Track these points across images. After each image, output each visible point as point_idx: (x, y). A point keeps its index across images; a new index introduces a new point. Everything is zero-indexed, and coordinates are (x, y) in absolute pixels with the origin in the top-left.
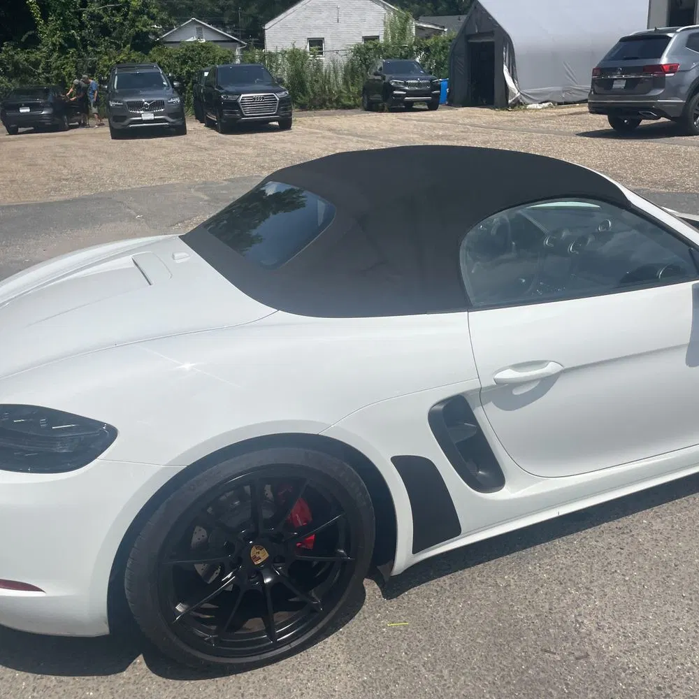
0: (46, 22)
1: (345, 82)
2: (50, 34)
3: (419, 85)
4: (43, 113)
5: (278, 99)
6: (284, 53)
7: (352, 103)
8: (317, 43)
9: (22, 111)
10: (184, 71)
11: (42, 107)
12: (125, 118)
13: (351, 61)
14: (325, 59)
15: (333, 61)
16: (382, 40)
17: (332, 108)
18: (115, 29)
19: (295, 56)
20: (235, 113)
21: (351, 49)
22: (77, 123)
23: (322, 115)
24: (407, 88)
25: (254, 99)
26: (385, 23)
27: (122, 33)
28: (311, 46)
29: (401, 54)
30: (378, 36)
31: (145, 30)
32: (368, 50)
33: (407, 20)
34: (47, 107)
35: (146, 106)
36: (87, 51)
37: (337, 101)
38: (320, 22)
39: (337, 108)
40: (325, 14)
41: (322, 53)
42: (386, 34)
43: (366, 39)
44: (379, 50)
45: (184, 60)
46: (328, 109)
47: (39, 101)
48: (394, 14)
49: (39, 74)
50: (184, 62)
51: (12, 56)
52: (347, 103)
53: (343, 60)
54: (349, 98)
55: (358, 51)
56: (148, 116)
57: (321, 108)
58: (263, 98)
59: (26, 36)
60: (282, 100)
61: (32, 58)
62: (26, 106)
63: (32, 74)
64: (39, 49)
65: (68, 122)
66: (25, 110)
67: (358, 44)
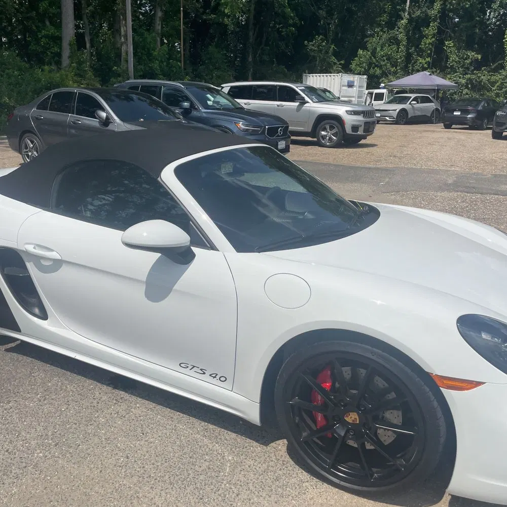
4: (469, 116)
9: (455, 113)
11: (468, 112)
12: (505, 124)
34: (474, 113)
47: (470, 108)
49: (494, 90)
51: (479, 77)
59: (497, 64)
61: (493, 78)
62: (459, 110)
63: (489, 90)
64: (500, 73)
65: (487, 124)
66: (457, 113)
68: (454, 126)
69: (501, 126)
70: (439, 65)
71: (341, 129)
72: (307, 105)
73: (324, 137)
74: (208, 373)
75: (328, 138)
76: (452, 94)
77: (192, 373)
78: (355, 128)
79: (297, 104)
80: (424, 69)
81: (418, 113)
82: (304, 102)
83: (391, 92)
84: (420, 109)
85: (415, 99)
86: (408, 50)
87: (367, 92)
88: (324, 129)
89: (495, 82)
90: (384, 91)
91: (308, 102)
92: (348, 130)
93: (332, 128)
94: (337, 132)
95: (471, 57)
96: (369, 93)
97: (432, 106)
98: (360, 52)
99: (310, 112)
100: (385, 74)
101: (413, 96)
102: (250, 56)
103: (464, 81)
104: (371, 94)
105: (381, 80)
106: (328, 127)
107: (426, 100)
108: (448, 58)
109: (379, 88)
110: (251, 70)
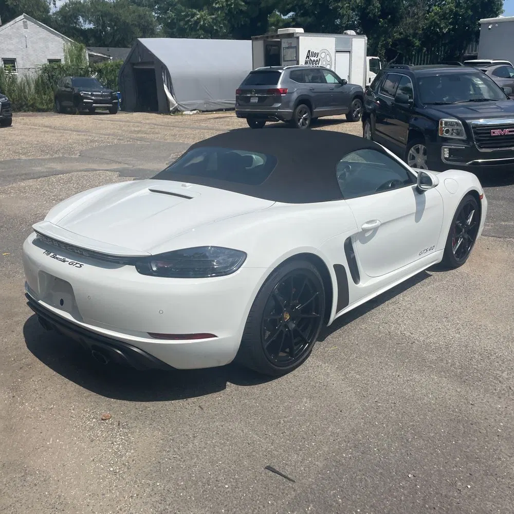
1: (37, 92)
3: (101, 96)
7: (45, 107)
8: (10, 62)
13: (41, 77)
14: (19, 75)
15: (26, 76)
16: (63, 62)
17: (28, 111)
21: (39, 68)
24: (93, 98)
26: (64, 50)
28: (5, 63)
29: (81, 73)
30: (60, 60)
32: (52, 69)
33: (81, 49)
37: (32, 105)
38: (11, 47)
39: (33, 111)
40: (15, 41)
41: (15, 70)
42: (66, 58)
43: (50, 61)
44: (62, 69)
46: (25, 111)
48: (71, 45)
52: (40, 107)
53: (33, 76)
54: (42, 103)
55: (45, 70)
57: (20, 111)
67: (45, 65)
74: (428, 250)
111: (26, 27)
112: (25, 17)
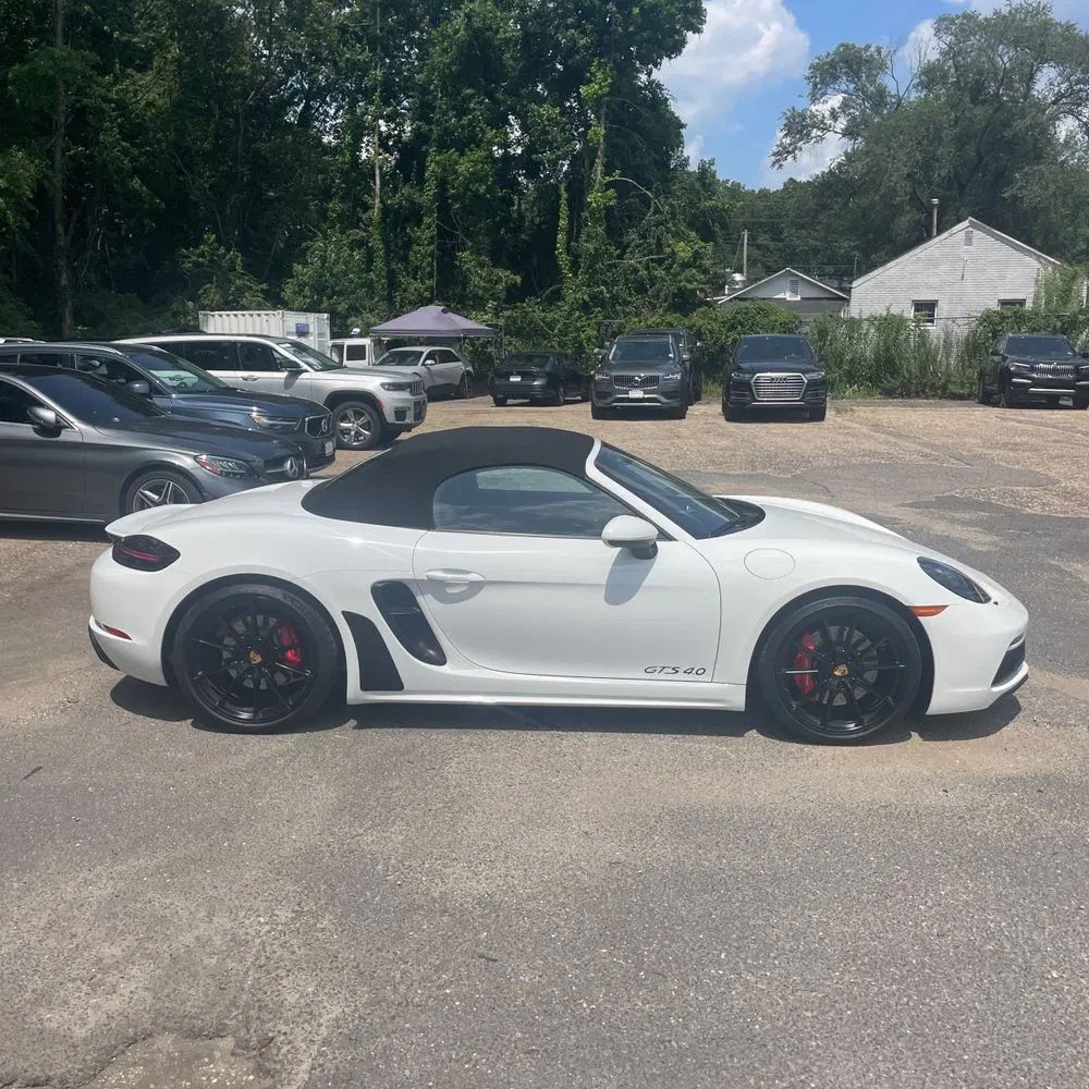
0: (575, 274)
1: (961, 362)
2: (574, 290)
3: (1053, 372)
4: (535, 383)
5: (806, 381)
6: (872, 320)
7: (965, 391)
8: (926, 308)
9: (511, 379)
10: (730, 340)
11: (533, 376)
12: (610, 394)
13: (974, 333)
14: (934, 330)
15: (946, 333)
16: (1029, 305)
17: (933, 396)
18: (652, 285)
19: (890, 325)
20: (744, 395)
21: (976, 317)
22: (580, 398)
23: (912, 406)
24: (1035, 375)
25: (773, 379)
26: (1037, 281)
27: (659, 291)
28: (916, 310)
29: (1055, 326)
30: (1024, 300)
31: (689, 286)
32: (1002, 318)
33: (1074, 278)
34: (541, 377)
35: (636, 382)
36: (615, 312)
37: (944, 387)
38: (934, 280)
39: (941, 398)
40: (943, 268)
41: (932, 321)
42: (1037, 297)
43: (1004, 303)
44: (1020, 319)
45: (733, 325)
46: (927, 398)
47: (534, 369)
48: (1054, 269)
49: (554, 337)
50: (733, 328)
52: (957, 390)
53: (961, 331)
54: (963, 385)
55: (987, 318)
56: (636, 394)
57: (917, 395)
58: (785, 379)
59: (550, 291)
60: (812, 383)
61: (550, 316)
62: (518, 374)
63: (545, 336)
64: (559, 307)
65: (565, 394)
66: (515, 379)
67: (988, 310)
68: (509, 401)
69: (606, 398)
70: (451, 291)
71: (375, 416)
72: (304, 375)
73: (346, 432)
74: (681, 671)
75: (353, 433)
76: (484, 345)
77: (662, 676)
78: (400, 413)
79: (284, 374)
80: (429, 302)
81: (440, 381)
82: (295, 371)
83: (378, 342)
84: (441, 374)
85: (430, 356)
86: (388, 264)
87: (330, 343)
88: (344, 418)
89: (555, 321)
90: (366, 342)
91: (307, 371)
92: (390, 417)
93: (358, 415)
94: (369, 422)
95: (504, 279)
96: (334, 346)
97: (458, 367)
98: (298, 268)
99: (312, 388)
100: (354, 310)
101: (426, 350)
102: (64, 275)
103: (501, 322)
104: (339, 348)
105: (349, 322)
106: (350, 413)
107: (447, 357)
108: (465, 283)
109: (352, 337)
110: (70, 303)
111: (969, 240)
112: (972, 225)
